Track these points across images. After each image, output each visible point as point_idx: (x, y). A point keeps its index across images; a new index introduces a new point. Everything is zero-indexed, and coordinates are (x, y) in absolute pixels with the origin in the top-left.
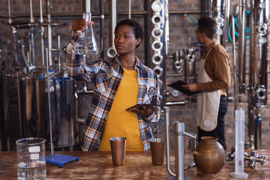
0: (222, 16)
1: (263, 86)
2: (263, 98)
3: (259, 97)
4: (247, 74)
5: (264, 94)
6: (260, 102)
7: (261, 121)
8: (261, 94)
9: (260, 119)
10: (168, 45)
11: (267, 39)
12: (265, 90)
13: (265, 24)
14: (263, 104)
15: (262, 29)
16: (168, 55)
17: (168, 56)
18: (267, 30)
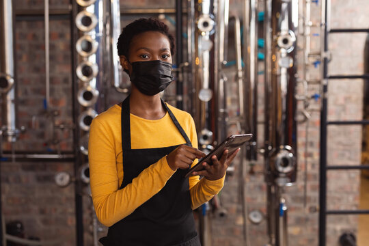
0: (212, 16)
1: (289, 147)
2: (288, 169)
3: (280, 169)
4: (261, 123)
5: (290, 162)
6: (284, 177)
7: (285, 211)
8: (286, 162)
9: (284, 208)
10: (119, 70)
11: (295, 60)
12: (291, 155)
13: (292, 33)
14: (288, 180)
15: (285, 41)
16: (121, 87)
17: (120, 90)
18: (295, 44)
